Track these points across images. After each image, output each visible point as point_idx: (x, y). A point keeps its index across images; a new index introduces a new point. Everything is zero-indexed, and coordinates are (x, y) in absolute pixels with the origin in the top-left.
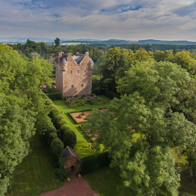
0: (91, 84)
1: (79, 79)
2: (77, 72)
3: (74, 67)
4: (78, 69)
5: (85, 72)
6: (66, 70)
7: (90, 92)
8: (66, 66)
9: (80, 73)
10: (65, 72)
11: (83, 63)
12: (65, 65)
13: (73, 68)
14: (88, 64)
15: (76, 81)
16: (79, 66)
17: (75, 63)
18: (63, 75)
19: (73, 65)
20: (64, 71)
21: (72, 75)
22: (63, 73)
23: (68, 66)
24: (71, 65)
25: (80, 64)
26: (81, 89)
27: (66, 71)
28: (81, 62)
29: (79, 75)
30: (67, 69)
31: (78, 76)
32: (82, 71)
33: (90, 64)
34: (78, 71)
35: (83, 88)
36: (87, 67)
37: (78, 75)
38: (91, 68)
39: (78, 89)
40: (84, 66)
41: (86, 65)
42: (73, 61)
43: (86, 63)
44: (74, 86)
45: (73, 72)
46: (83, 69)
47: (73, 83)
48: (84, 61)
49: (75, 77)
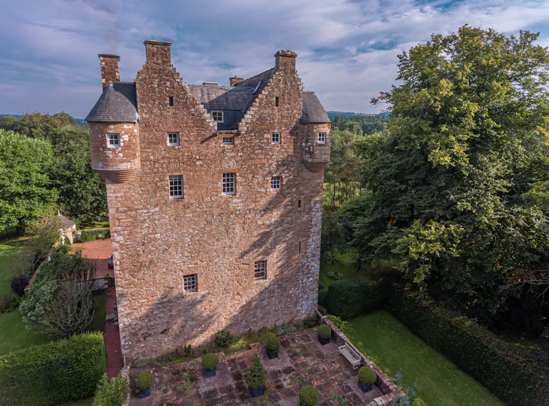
0: (314, 255)
1: (238, 226)
2: (221, 184)
3: (194, 148)
4: (230, 165)
5: (277, 181)
6: (126, 172)
7: (307, 306)
8: (126, 138)
9: (239, 188)
10: (125, 185)
11: (261, 119)
12: (112, 129)
13: (190, 158)
14: (295, 128)
15: (218, 245)
16: (231, 140)
17: (200, 123)
19: (189, 136)
20: (117, 177)
21: (186, 207)
23: (149, 143)
24: (174, 137)
25: (243, 126)
26: (257, 287)
27: (131, 178)
28: (248, 116)
29: (237, 203)
30: (137, 161)
31: (226, 213)
32: (254, 174)
33: (310, 131)
34: (230, 176)
35: (266, 283)
36: (291, 151)
37: (227, 202)
38: (317, 152)
39: (233, 298)
40: (269, 144)
41: (285, 133)
42: (186, 106)
43: (280, 123)
44: (200, 280)
45: (191, 187)
46: (264, 161)
47: (193, 258)
48: (271, 112)
49: (209, 218)
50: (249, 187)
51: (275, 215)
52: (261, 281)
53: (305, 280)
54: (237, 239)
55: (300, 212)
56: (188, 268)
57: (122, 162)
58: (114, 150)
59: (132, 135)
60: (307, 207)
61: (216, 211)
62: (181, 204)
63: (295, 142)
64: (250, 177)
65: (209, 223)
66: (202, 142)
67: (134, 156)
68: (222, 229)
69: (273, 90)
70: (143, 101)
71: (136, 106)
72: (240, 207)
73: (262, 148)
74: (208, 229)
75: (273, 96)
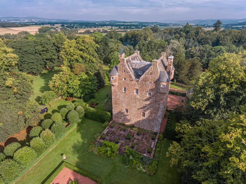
0: (160, 117)
1: (138, 102)
2: (135, 91)
3: (129, 82)
4: (137, 88)
5: (150, 94)
6: (115, 85)
8: (114, 78)
9: (139, 93)
10: (115, 87)
11: (146, 78)
12: (112, 76)
13: (128, 84)
14: (156, 81)
15: (133, 105)
16: (138, 82)
17: (131, 77)
18: (112, 91)
19: (128, 79)
20: (113, 85)
21: (126, 94)
22: (112, 88)
23: (120, 79)
24: (125, 79)
25: (141, 79)
26: (142, 118)
28: (142, 77)
29: (138, 97)
31: (135, 98)
32: (143, 91)
33: (160, 83)
34: (137, 90)
35: (145, 118)
36: (154, 87)
37: (136, 96)
38: (161, 90)
39: (136, 118)
40: (147, 84)
41: (153, 82)
42: (127, 72)
43: (151, 79)
44: (129, 111)
45: (128, 90)
46: (146, 88)
47: (127, 106)
48: (148, 76)
49: (131, 98)
50: (141, 94)
51: (148, 102)
52: (144, 117)
53: (156, 122)
54: (138, 105)
55: (156, 104)
56: (126, 107)
57: (114, 83)
58: (112, 80)
59: (116, 78)
60: (158, 103)
61: (133, 97)
62: (125, 94)
63: (156, 85)
64: (142, 91)
65: (131, 99)
66: (131, 81)
67: (116, 82)
68: (134, 101)
69: (150, 71)
70: (119, 71)
71: (117, 71)
72: (139, 98)
73: (146, 85)
74: (131, 100)
75: (150, 72)
